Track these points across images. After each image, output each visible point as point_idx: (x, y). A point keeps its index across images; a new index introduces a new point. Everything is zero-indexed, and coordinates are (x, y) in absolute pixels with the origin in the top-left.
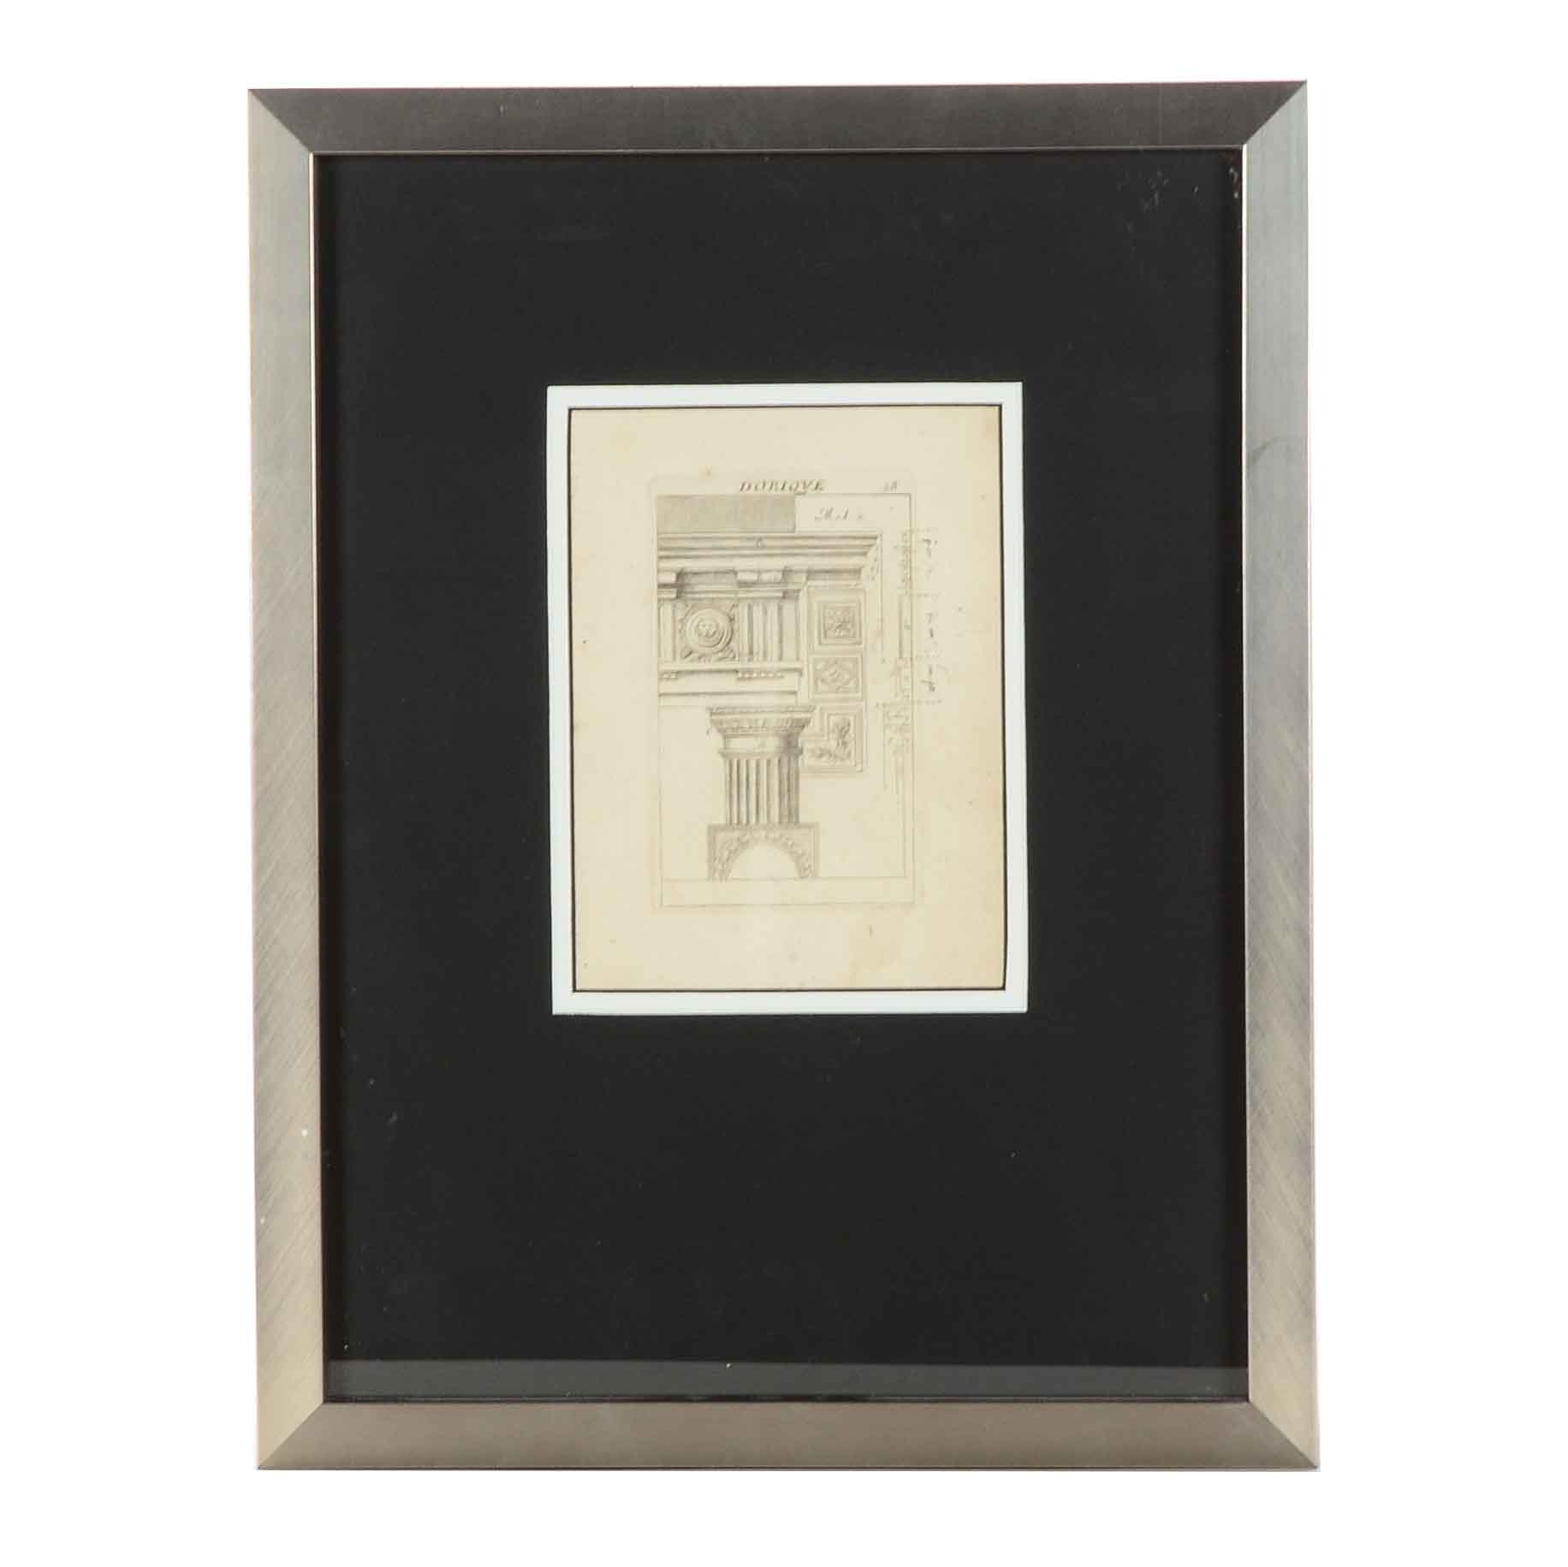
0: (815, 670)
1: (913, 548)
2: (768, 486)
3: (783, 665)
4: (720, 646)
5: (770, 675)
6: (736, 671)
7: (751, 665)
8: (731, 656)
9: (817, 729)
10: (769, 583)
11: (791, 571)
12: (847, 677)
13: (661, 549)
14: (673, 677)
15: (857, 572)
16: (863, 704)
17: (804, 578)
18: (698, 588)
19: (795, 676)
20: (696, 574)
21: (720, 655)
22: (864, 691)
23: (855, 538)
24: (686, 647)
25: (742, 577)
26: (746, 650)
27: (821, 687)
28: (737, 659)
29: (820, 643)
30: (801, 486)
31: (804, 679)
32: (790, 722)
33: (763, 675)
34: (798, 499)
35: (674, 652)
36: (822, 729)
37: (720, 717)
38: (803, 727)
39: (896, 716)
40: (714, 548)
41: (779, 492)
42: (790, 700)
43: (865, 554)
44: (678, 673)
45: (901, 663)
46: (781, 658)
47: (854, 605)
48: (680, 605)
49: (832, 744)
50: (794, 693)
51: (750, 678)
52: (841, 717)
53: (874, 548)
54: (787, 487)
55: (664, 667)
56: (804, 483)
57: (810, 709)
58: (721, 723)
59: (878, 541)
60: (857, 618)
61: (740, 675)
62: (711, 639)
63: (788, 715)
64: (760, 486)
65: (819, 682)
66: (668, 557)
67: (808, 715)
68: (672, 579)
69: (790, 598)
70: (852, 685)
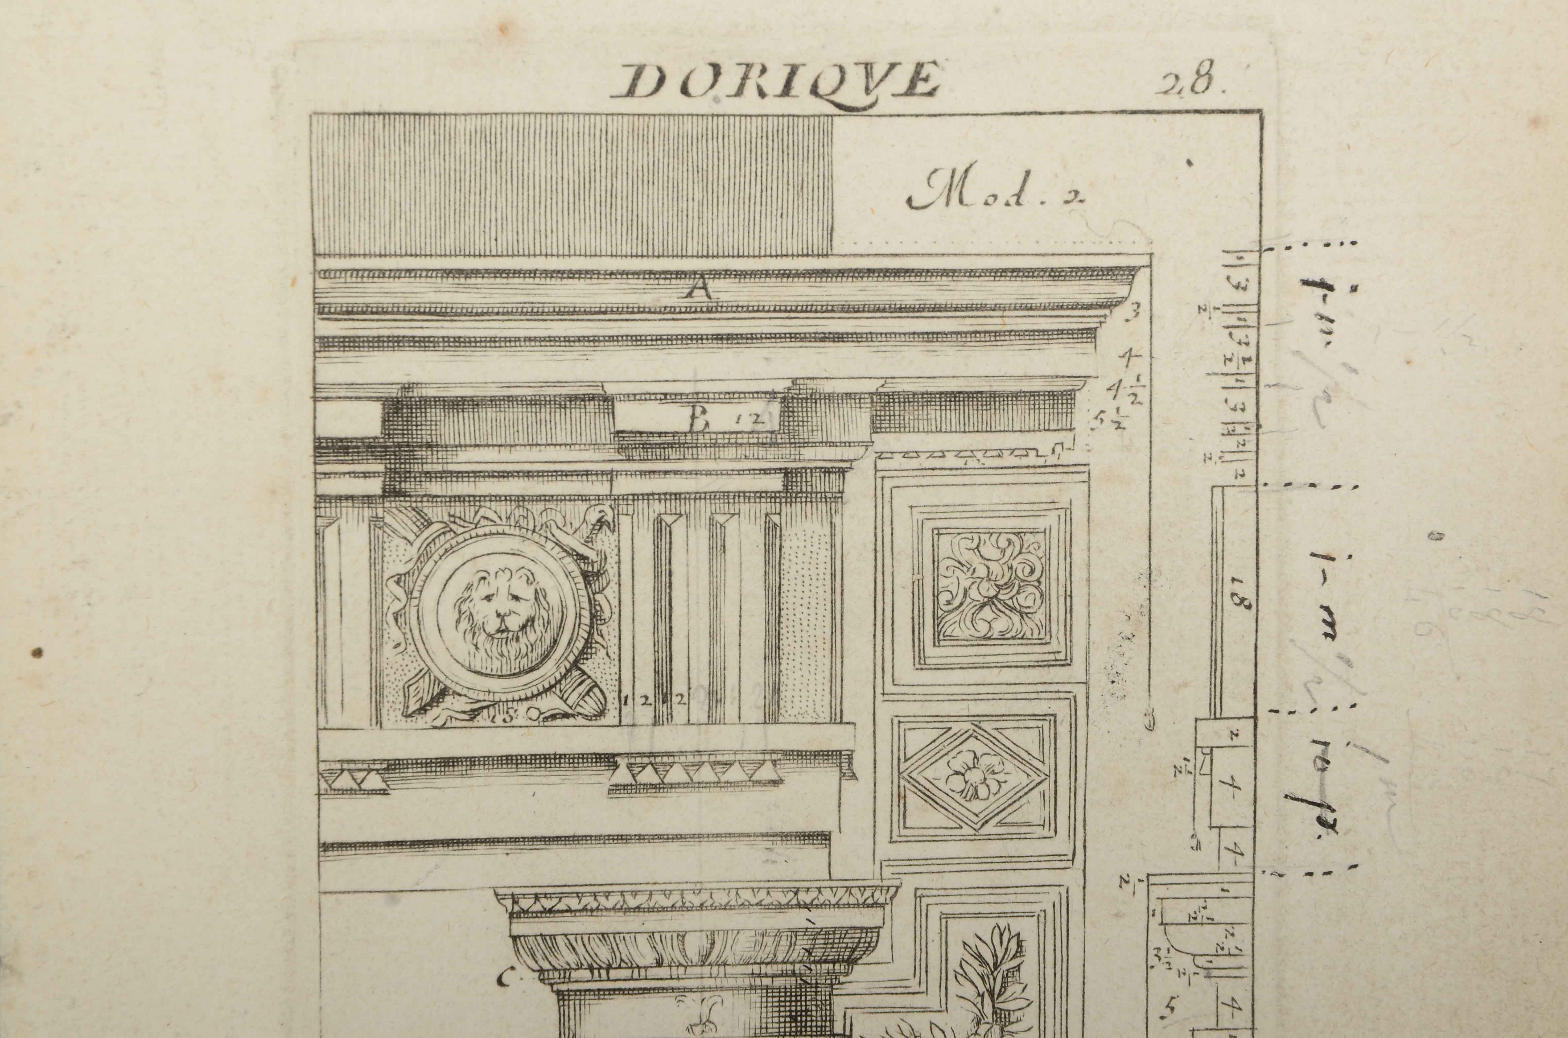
0: (901, 758)
1: (1268, 313)
2: (730, 80)
3: (784, 737)
4: (550, 670)
5: (735, 774)
6: (609, 760)
7: (667, 739)
8: (590, 706)
9: (903, 966)
10: (731, 440)
11: (814, 398)
12: (1016, 778)
13: (322, 311)
14: (374, 781)
15: (1061, 399)
16: (1072, 878)
17: (861, 427)
18: (465, 460)
19: (825, 777)
20: (457, 404)
21: (551, 703)
22: (1079, 826)
23: (1055, 274)
24: (420, 674)
25: (630, 417)
26: (646, 685)
27: (922, 815)
28: (611, 717)
29: (920, 661)
30: (856, 77)
31: (857, 793)
32: (804, 942)
33: (706, 774)
34: (844, 124)
35: (377, 691)
36: (921, 967)
37: (547, 926)
38: (851, 962)
39: (1193, 920)
40: (535, 313)
41: (774, 105)
42: (807, 863)
43: (1090, 334)
44: (393, 766)
45: (1212, 732)
46: (772, 716)
47: (1050, 520)
48: (399, 518)
49: (959, 1020)
50: (824, 837)
51: (658, 787)
52: (991, 922)
53: (1125, 311)
54: (801, 84)
55: (339, 747)
56: (868, 67)
57: (876, 897)
58: (549, 940)
59: (1140, 290)
60: (1057, 568)
61: (622, 776)
62: (513, 647)
63: (797, 919)
64: (702, 79)
65: (913, 800)
66: (350, 343)
67: (871, 919)
68: (366, 421)
69: (810, 497)
70: (1033, 810)
